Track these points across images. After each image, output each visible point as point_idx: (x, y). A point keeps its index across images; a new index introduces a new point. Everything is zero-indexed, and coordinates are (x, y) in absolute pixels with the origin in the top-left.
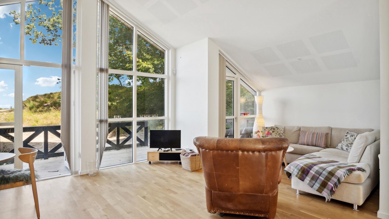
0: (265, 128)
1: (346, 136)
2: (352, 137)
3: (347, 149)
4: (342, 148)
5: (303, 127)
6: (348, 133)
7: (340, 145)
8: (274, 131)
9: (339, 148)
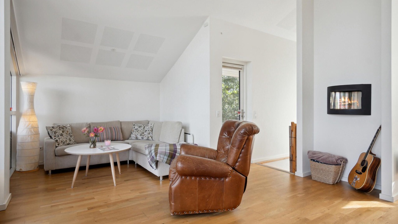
0: (51, 128)
1: (134, 127)
2: (141, 127)
3: (142, 138)
4: (137, 138)
5: (93, 123)
6: (134, 125)
7: (133, 136)
8: (64, 130)
9: (133, 138)
